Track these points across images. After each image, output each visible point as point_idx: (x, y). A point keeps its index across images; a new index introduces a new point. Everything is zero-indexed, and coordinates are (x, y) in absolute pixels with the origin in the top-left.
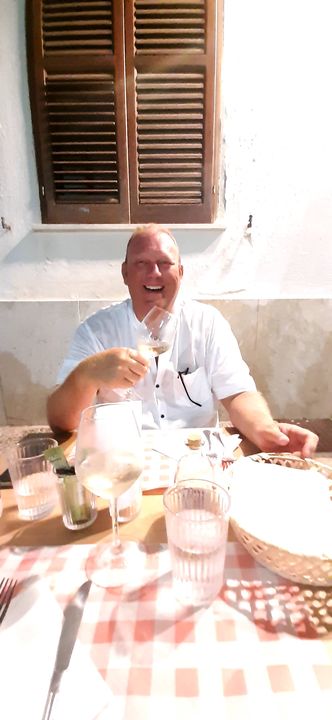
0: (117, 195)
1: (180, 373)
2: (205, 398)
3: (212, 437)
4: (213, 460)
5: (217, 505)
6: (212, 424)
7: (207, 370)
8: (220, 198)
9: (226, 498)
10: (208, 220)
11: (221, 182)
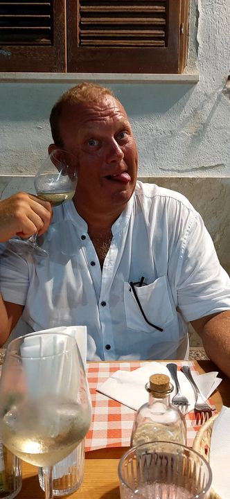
0: (49, 34)
1: (132, 285)
2: (168, 318)
3: (180, 375)
4: (183, 409)
5: (193, 476)
6: (179, 355)
7: (170, 282)
8: (191, 39)
9: (204, 467)
10: (175, 69)
11: (191, 19)
